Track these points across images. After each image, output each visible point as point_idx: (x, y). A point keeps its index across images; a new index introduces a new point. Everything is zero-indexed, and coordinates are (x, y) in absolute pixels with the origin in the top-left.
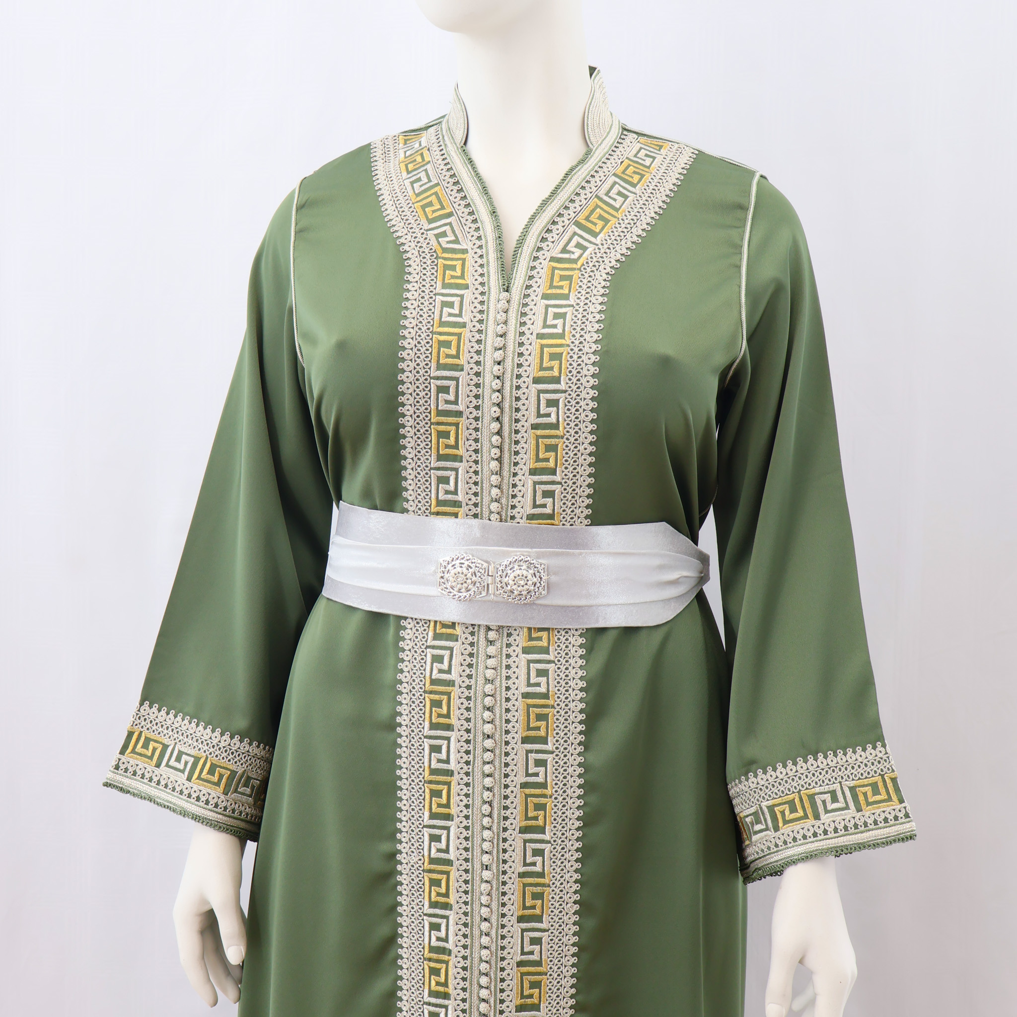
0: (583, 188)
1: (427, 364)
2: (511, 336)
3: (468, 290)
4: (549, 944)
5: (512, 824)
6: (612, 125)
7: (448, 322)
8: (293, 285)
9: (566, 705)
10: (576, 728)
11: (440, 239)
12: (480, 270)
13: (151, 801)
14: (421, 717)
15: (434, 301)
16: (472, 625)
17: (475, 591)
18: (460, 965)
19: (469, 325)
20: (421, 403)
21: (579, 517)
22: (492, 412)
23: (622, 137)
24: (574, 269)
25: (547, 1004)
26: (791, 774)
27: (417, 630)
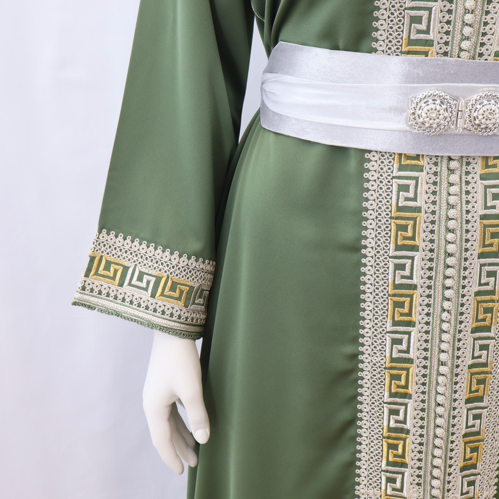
4: (487, 417)
5: (466, 326)
14: (387, 240)
17: (445, 126)
25: (482, 463)
27: (382, 162)
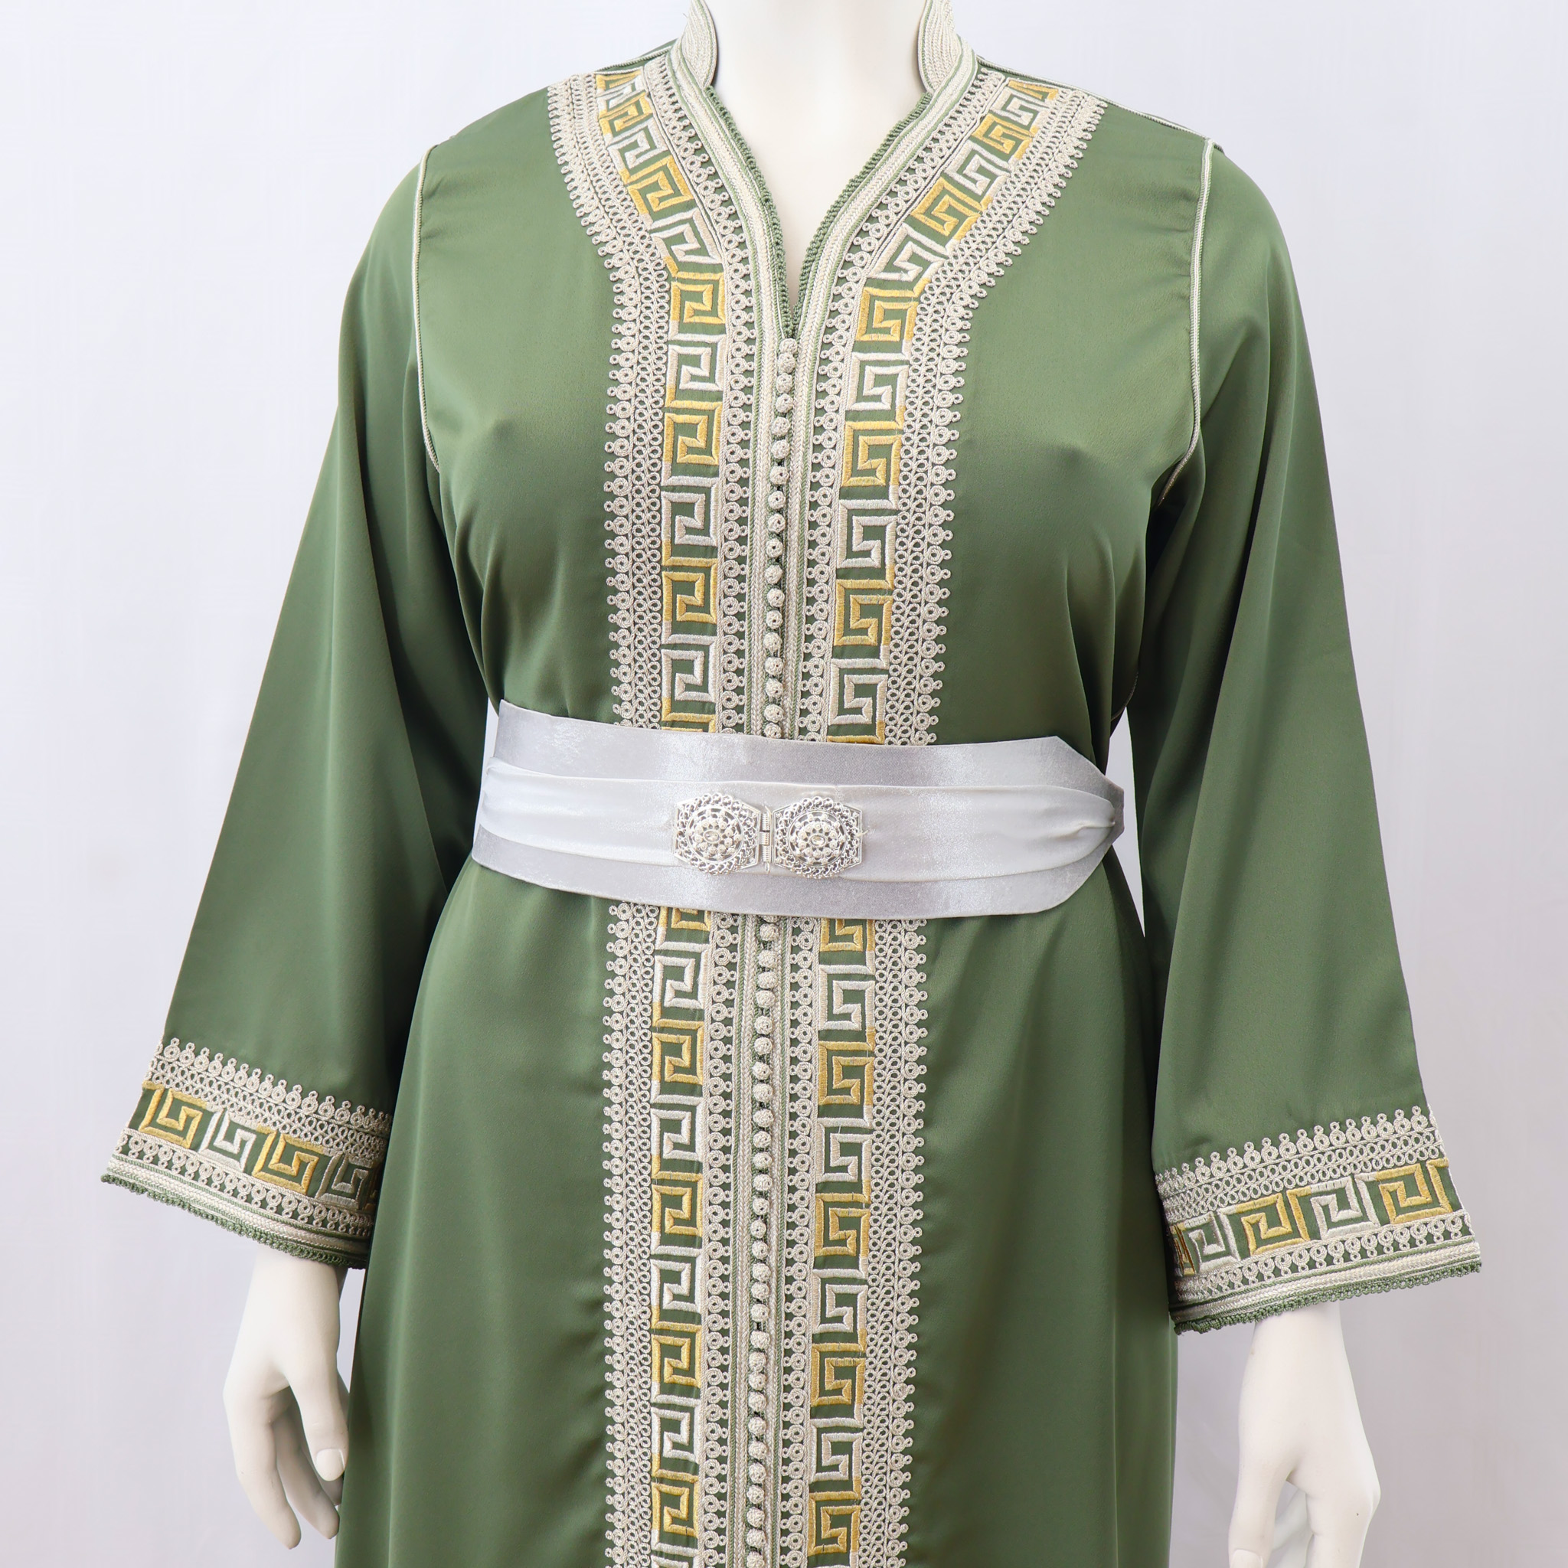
0: (920, 159)
1: (654, 465)
2: (801, 414)
3: (723, 336)
4: (863, 1452)
5: (801, 1253)
6: (962, 56)
7: (691, 390)
8: (417, 329)
9: (895, 1051)
10: (910, 1089)
11: (673, 248)
12: (744, 301)
13: (183, 1207)
14: (645, 1071)
15: (666, 353)
16: (733, 915)
17: (738, 858)
18: (714, 1490)
19: (728, 396)
20: (644, 532)
21: (916, 730)
22: (769, 548)
23: (980, 76)
24: (908, 299)
25: (860, 1553)
26: (1269, 1161)
27: (638, 923)
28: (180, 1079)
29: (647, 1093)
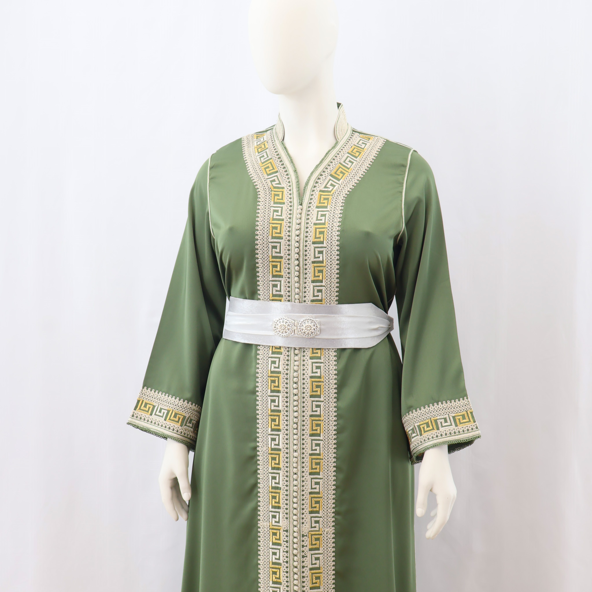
0: (334, 159)
1: (267, 237)
2: (303, 224)
3: (284, 205)
4: (323, 484)
5: (306, 432)
6: (348, 130)
7: (276, 218)
8: (209, 202)
9: (329, 381)
10: (333, 391)
11: (272, 183)
12: (290, 196)
14: (267, 387)
15: (270, 210)
16: (288, 347)
17: (289, 333)
18: (285, 494)
19: (285, 220)
20: (265, 253)
21: (333, 301)
22: (295, 256)
23: (352, 135)
24: (329, 195)
25: (323, 511)
26: (427, 411)
28: (147, 397)
29: (267, 393)
